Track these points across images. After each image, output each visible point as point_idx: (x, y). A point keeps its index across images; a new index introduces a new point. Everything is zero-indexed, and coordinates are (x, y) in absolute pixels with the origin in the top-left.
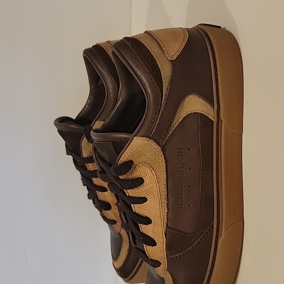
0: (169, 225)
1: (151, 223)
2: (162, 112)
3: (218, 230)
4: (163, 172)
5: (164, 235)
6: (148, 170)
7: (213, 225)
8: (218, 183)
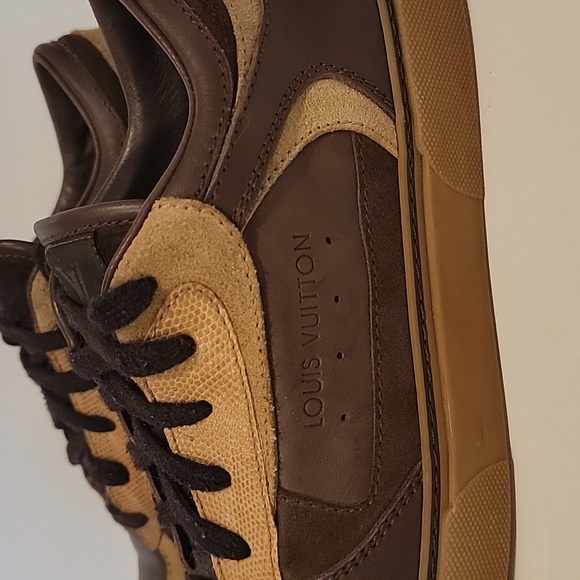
0: (283, 485)
1: (230, 484)
2: (239, 121)
3: (436, 490)
4: (252, 311)
5: (271, 518)
6: (205, 308)
7: (419, 474)
8: (424, 343)
